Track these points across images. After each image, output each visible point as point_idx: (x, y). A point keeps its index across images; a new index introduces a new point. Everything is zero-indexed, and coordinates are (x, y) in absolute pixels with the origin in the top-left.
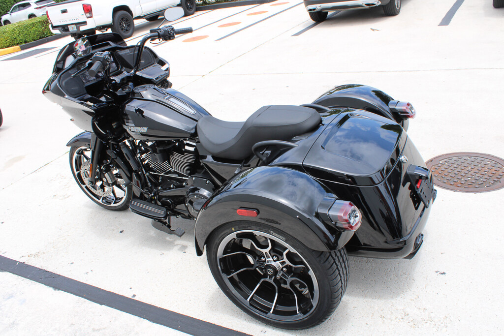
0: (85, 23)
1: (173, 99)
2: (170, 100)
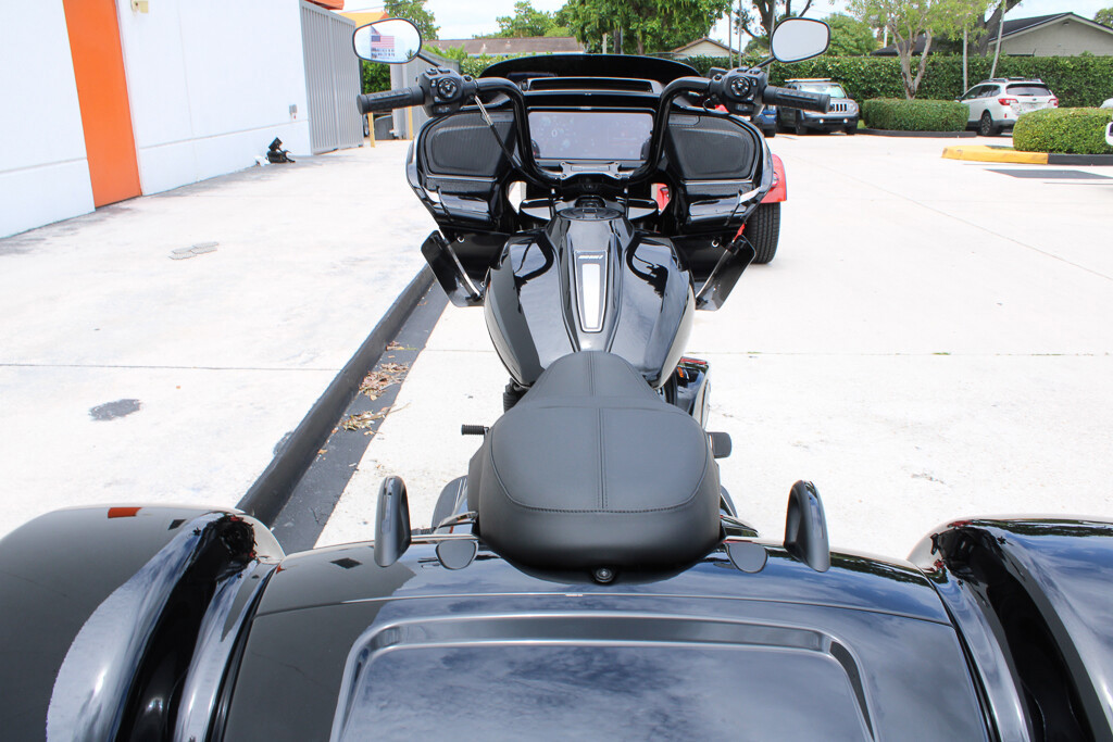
1: (597, 267)
2: (584, 266)
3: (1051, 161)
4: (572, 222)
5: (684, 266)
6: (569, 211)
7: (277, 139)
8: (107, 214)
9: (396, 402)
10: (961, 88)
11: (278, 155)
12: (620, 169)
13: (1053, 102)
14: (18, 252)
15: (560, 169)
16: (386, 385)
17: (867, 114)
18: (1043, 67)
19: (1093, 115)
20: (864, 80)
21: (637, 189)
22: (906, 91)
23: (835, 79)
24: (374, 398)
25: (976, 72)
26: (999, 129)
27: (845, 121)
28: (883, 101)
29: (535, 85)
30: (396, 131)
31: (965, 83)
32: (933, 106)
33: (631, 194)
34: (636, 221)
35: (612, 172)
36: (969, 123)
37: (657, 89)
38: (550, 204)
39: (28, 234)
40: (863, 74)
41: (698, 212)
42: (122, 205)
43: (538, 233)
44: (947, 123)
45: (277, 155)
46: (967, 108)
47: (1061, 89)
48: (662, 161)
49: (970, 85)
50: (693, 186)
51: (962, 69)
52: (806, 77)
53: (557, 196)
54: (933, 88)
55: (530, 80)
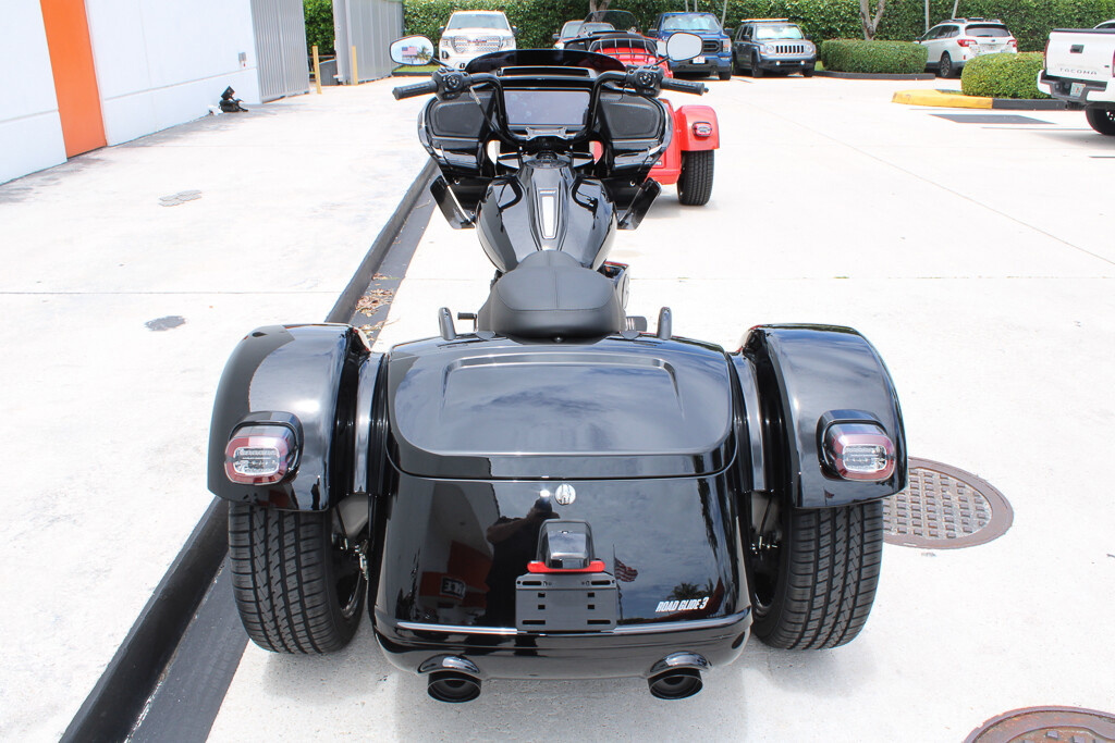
0: (1101, 86)
1: (552, 199)
2: (544, 198)
3: (996, 106)
4: (535, 170)
5: (610, 199)
6: (532, 162)
7: (229, 88)
8: (80, 164)
9: (389, 318)
10: (923, 27)
11: (231, 105)
12: (567, 132)
13: (1012, 43)
14: (12, 200)
15: (525, 133)
16: (378, 305)
17: (826, 55)
18: (1006, 6)
19: (1036, 61)
20: (823, 19)
21: (580, 146)
22: (865, 33)
23: (794, 19)
24: (369, 315)
25: (939, 11)
26: (956, 72)
27: (803, 63)
28: (842, 42)
29: (507, 72)
30: (340, 76)
31: (927, 23)
32: (892, 48)
33: (574, 149)
34: (578, 169)
35: (562, 135)
36: (928, 65)
37: (593, 75)
38: (519, 157)
39: (11, 184)
40: (822, 13)
41: (621, 162)
42: (91, 156)
43: (511, 177)
44: (905, 66)
45: (229, 105)
46: (926, 49)
47: (1024, 29)
48: (596, 126)
49: (932, 24)
50: (617, 144)
51: (924, 8)
52: (764, 17)
53: (524, 151)
54: (894, 28)
55: (503, 69)
